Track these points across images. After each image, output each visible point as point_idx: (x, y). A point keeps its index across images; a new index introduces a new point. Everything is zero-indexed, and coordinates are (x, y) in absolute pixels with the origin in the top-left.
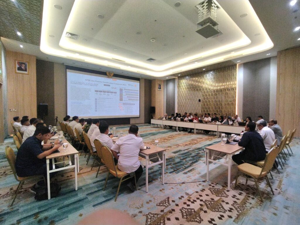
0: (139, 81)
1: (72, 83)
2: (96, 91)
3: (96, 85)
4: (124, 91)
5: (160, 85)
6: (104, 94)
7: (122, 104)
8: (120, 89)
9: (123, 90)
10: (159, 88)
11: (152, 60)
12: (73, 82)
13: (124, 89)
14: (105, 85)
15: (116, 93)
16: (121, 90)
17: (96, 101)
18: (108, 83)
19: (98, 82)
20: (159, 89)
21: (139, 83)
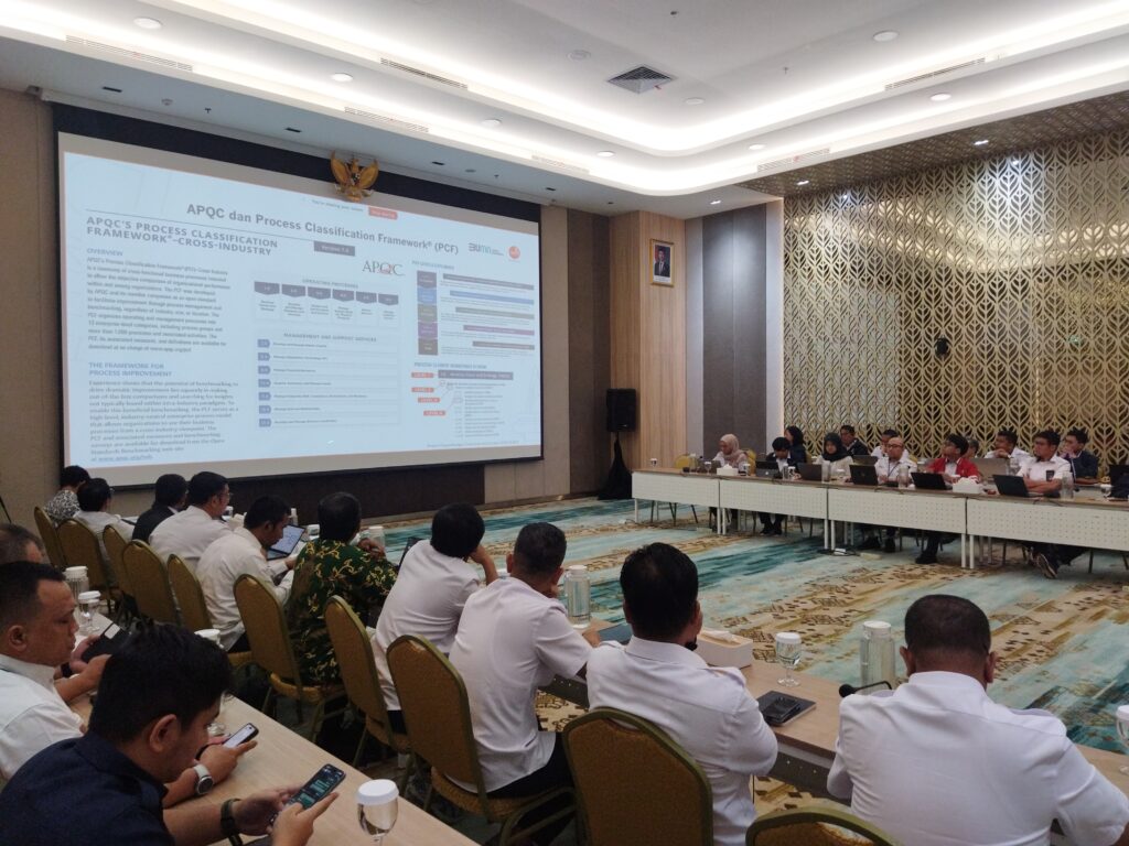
0: (535, 225)
1: (97, 231)
2: (261, 287)
3: (266, 246)
4: (443, 290)
5: (663, 251)
6: (315, 310)
7: (431, 375)
8: (421, 275)
9: (439, 278)
10: (661, 267)
11: (643, 82)
12: (102, 227)
13: (445, 276)
14: (319, 246)
15: (393, 300)
16: (426, 281)
17: (263, 357)
18: (339, 231)
19: (275, 223)
20: (657, 274)
21: (537, 237)
